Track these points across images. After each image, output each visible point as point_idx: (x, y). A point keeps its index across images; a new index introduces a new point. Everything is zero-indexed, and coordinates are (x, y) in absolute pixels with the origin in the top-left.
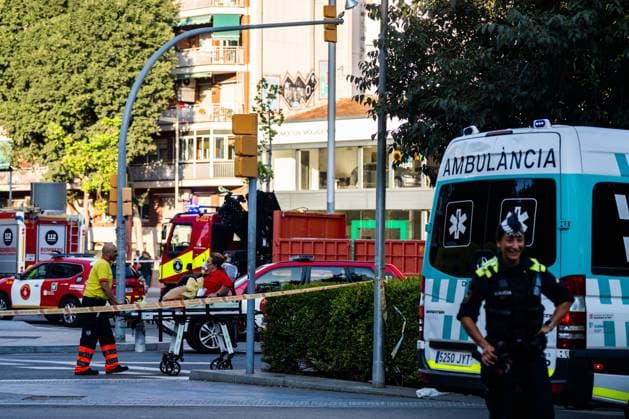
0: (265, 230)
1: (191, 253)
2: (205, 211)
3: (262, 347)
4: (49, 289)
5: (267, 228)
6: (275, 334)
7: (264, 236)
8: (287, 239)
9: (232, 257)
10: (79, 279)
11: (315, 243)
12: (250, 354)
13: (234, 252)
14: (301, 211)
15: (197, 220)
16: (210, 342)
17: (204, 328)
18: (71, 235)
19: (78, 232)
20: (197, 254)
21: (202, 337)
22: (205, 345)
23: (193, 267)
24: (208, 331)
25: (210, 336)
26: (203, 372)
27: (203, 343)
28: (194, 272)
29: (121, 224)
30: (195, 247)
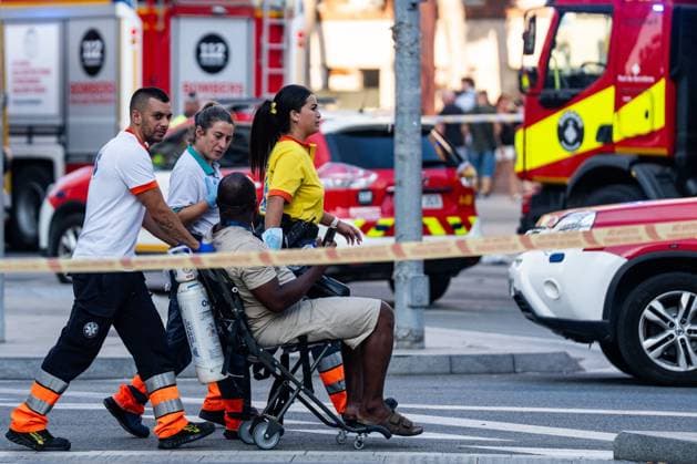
17: (652, 309)
18: (266, 45)
19: (285, 38)
20: (626, 99)
21: (647, 336)
22: (658, 362)
23: (617, 137)
24: (666, 320)
25: (671, 336)
26: (656, 439)
27: (652, 355)
28: (618, 150)
29: (406, 13)
30: (621, 78)
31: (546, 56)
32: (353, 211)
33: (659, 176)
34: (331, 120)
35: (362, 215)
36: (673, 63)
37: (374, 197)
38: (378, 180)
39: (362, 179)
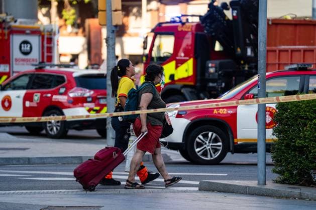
0: (250, 39)
1: (173, 63)
2: (187, 20)
3: (273, 158)
4: (31, 100)
5: (252, 37)
6: (288, 145)
7: (249, 45)
8: (274, 48)
9: (216, 67)
10: (62, 90)
11: (305, 51)
12: (261, 165)
13: (218, 62)
14: (289, 17)
15: (180, 29)
16: (205, 154)
17: (199, 138)
18: (46, 45)
19: (52, 43)
20: (179, 65)
21: (197, 148)
22: (201, 156)
23: (176, 78)
24: (204, 142)
25: (205, 147)
26: (213, 183)
27: (198, 154)
28: (177, 83)
29: (111, 34)
30: (178, 58)
31: (151, 50)
32: (85, 104)
33: (191, 92)
34: (77, 72)
35: (89, 106)
36: (195, 53)
37: (92, 100)
38: (94, 94)
39: (88, 93)
